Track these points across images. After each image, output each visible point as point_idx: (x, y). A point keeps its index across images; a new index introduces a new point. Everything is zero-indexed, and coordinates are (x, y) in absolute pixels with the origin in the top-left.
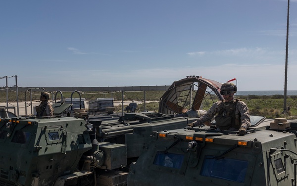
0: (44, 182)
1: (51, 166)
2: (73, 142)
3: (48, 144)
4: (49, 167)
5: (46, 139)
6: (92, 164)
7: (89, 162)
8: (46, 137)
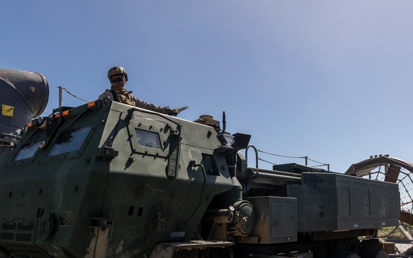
0: (120, 248)
1: (141, 210)
2: (192, 163)
3: (134, 152)
4: (136, 212)
5: (129, 140)
6: (230, 226)
7: (225, 220)
8: (130, 136)
